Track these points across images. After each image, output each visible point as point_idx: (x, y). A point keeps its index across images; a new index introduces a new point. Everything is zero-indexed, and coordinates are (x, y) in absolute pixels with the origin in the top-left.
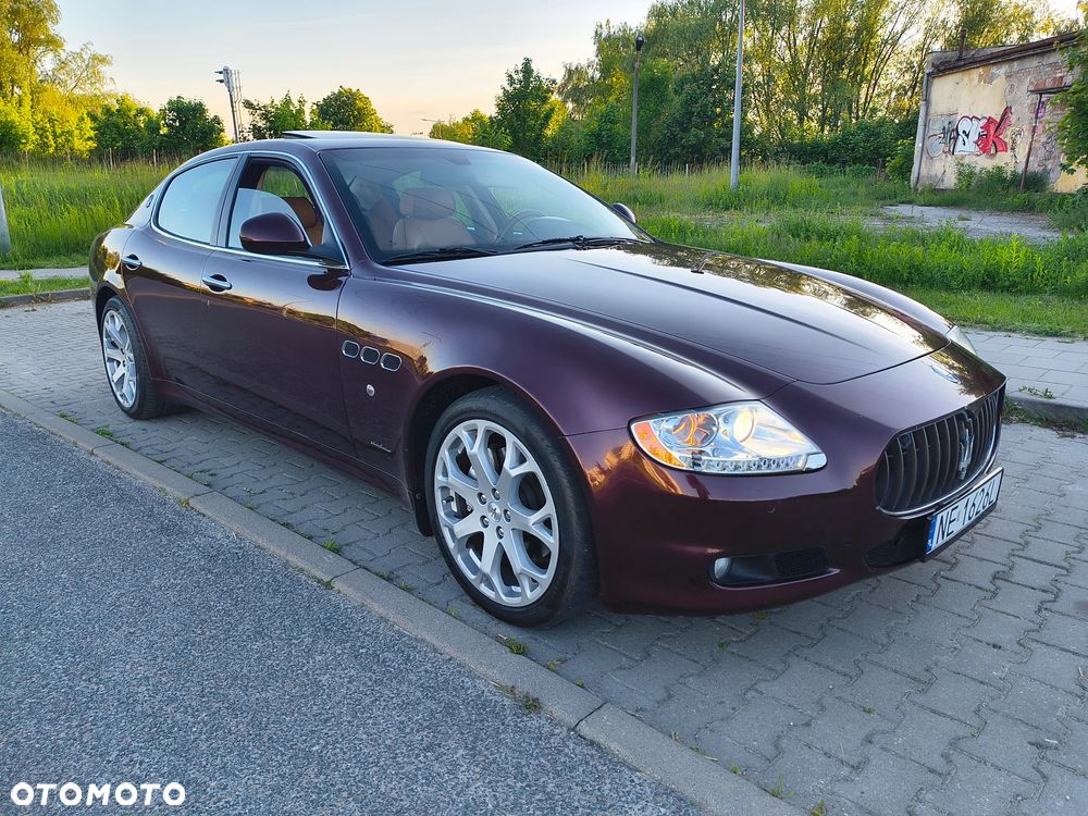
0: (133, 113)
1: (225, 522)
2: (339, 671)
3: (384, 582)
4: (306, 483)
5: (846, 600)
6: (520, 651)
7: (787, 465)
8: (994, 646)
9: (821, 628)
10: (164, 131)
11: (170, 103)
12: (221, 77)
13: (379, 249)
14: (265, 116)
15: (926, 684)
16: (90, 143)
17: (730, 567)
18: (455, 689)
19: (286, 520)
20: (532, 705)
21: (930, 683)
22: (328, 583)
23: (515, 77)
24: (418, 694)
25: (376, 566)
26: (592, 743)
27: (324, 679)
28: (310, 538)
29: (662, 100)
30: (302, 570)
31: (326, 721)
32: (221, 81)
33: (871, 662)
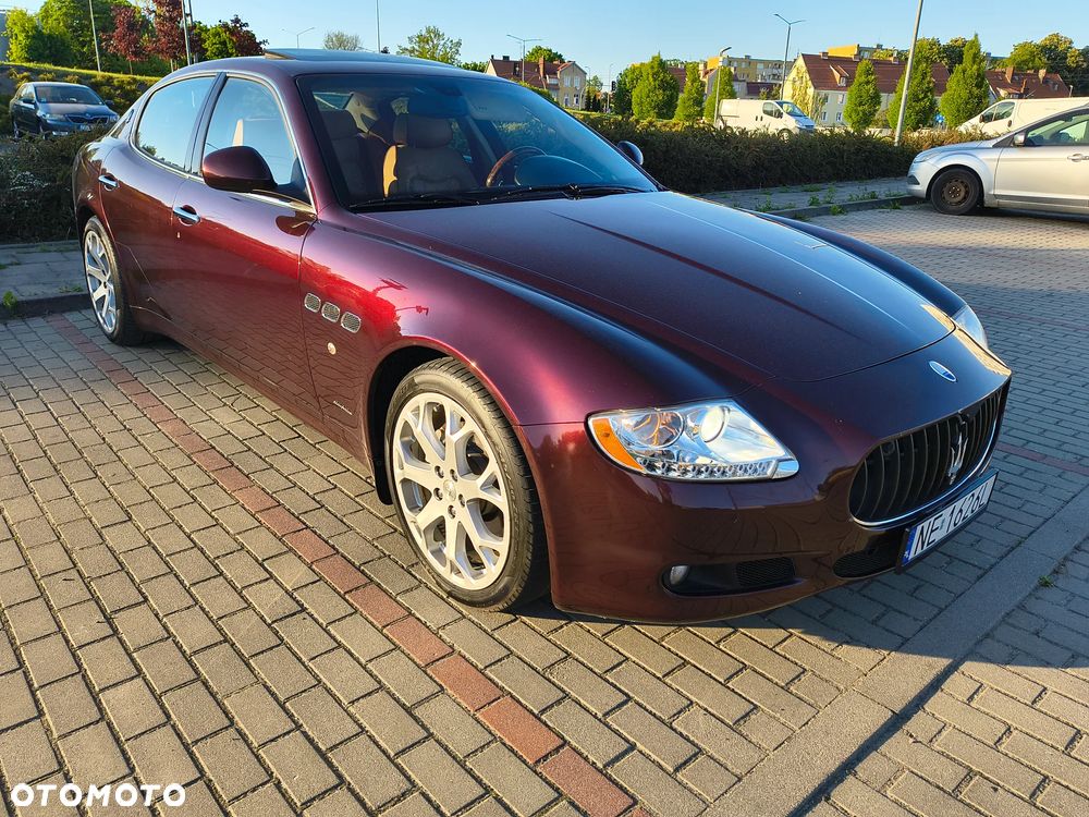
7: (756, 470)
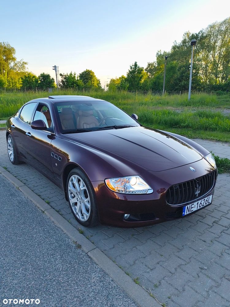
0: (32, 77)
1: (26, 194)
2: (39, 234)
3: (56, 212)
4: (48, 184)
5: (170, 225)
6: (82, 233)
8: (204, 241)
9: (160, 232)
10: (39, 82)
11: (41, 75)
12: (54, 68)
13: (62, 129)
14: (65, 78)
15: (179, 250)
16: (21, 85)
17: (130, 216)
18: (63, 241)
19: (40, 194)
20: (79, 247)
21: (181, 250)
22: (44, 211)
23: (132, 67)
24: (55, 241)
25: (56, 208)
26: (90, 257)
27: (34, 236)
28: (43, 199)
29: (174, 73)
30: (39, 208)
31: (32, 246)
32: (54, 69)
33: (169, 243)
